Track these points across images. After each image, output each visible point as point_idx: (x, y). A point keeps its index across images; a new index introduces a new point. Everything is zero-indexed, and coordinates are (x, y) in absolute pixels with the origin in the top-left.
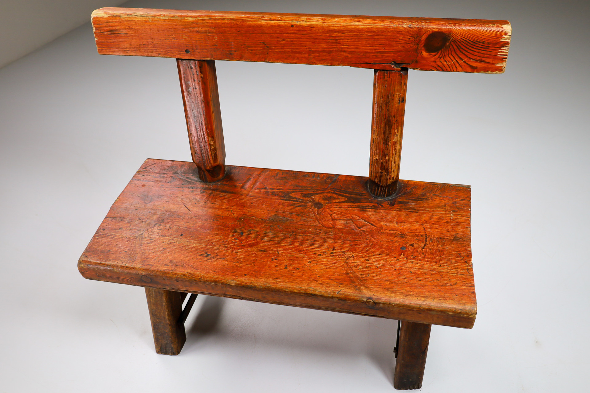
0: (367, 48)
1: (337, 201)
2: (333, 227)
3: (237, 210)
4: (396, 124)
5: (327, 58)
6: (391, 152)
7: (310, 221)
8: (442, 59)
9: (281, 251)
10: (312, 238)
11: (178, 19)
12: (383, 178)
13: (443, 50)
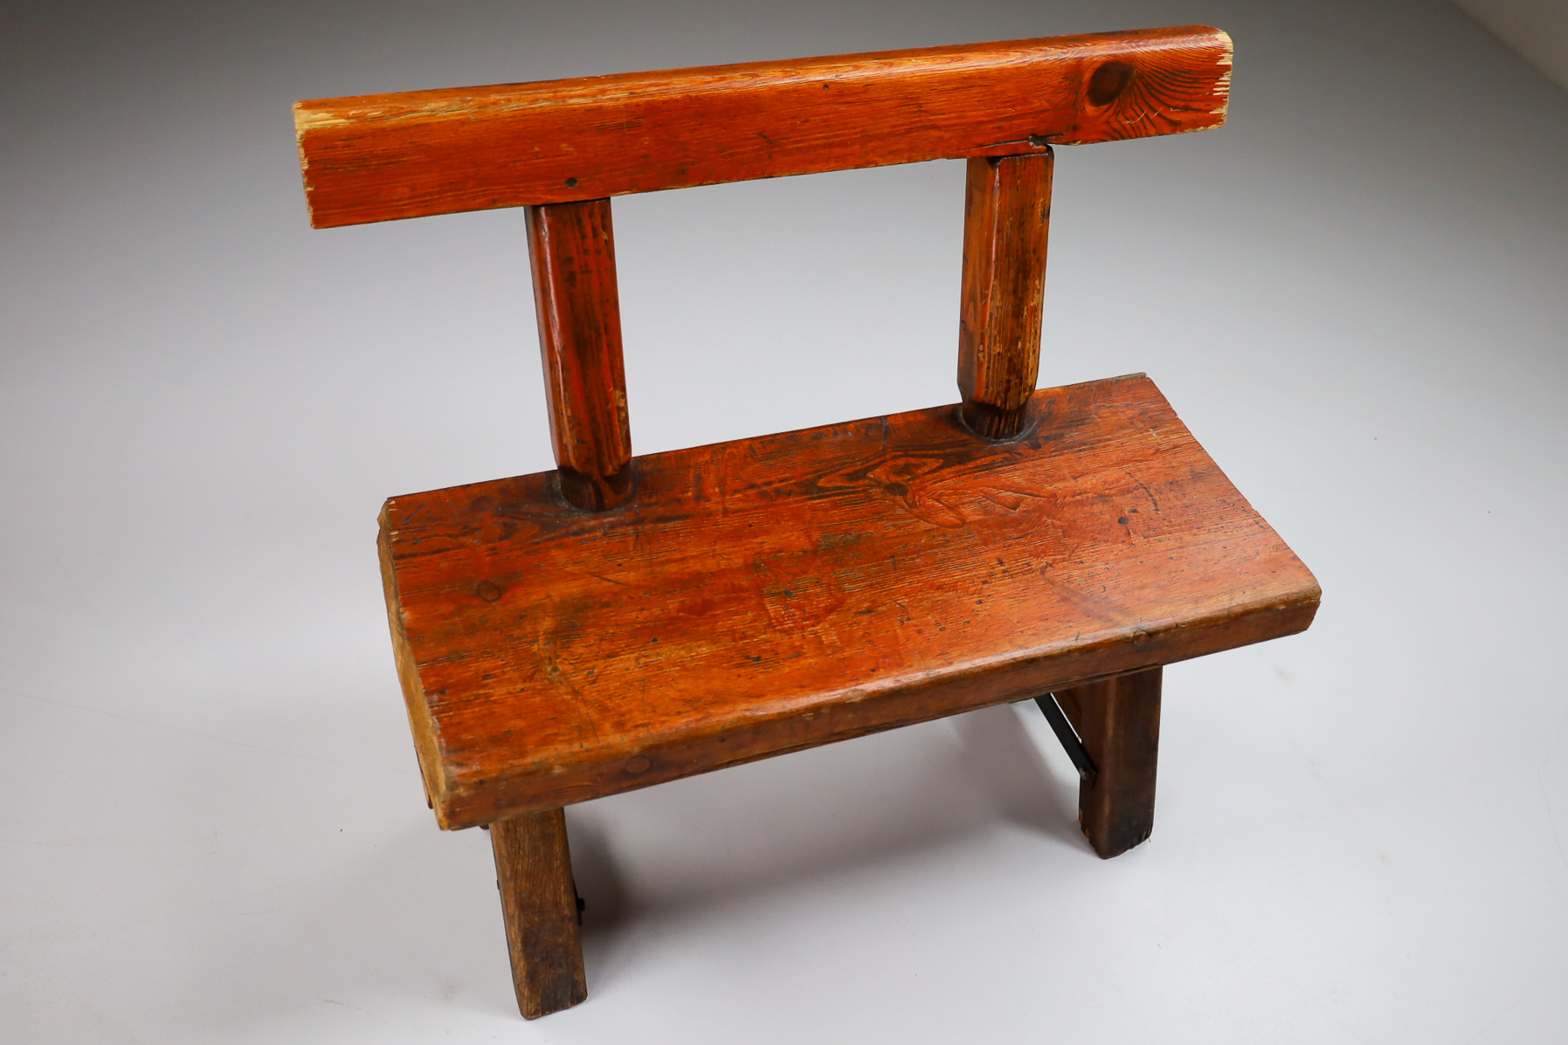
0: (980, 113)
1: (927, 470)
2: (964, 523)
3: (731, 550)
4: (1037, 267)
5: (901, 146)
6: (1028, 330)
7: (910, 524)
8: (1120, 114)
9: (904, 601)
10: (940, 556)
11: (551, 106)
12: (1012, 393)
13: (1121, 96)
